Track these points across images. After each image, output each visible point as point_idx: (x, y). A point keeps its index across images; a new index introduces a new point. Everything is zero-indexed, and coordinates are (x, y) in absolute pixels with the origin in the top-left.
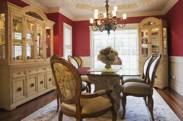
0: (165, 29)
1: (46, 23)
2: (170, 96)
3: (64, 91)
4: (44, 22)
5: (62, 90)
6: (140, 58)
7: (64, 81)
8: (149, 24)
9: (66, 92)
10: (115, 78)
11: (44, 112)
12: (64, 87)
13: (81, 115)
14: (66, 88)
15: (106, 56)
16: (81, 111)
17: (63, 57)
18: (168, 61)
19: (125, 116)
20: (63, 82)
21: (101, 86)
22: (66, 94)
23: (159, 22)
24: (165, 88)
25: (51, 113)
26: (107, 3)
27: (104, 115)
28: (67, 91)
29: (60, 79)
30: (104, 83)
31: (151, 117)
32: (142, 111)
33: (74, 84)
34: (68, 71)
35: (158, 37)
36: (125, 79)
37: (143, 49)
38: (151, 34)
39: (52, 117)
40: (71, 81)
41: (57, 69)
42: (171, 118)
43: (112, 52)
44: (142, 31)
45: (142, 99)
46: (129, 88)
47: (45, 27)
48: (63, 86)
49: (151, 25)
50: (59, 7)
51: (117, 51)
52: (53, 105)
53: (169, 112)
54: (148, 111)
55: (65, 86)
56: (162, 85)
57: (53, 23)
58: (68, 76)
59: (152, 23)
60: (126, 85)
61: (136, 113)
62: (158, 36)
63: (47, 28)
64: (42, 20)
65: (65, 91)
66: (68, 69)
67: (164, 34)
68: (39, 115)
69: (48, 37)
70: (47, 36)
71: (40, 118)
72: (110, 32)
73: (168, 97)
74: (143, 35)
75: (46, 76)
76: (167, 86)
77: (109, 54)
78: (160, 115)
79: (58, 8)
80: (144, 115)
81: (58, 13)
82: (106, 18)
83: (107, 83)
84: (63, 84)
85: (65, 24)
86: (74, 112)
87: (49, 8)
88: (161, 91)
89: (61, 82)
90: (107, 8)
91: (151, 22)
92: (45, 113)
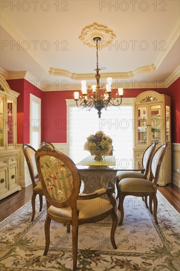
0: (168, 108)
1: (7, 94)
2: (173, 194)
3: (54, 192)
4: (5, 93)
5: (52, 190)
6: (135, 146)
7: (56, 179)
8: (148, 99)
9: (58, 193)
10: (111, 173)
11: (13, 221)
12: (55, 187)
13: (78, 221)
14: (58, 188)
15: (97, 144)
16: (78, 215)
17: (29, 143)
18: (171, 150)
19: (124, 221)
20: (54, 181)
21: (92, 185)
22: (57, 195)
23: (161, 97)
24: (167, 185)
25: (23, 223)
26: (98, 72)
27: (100, 222)
28: (59, 191)
29: (51, 177)
30: (97, 180)
31: (154, 221)
32: (142, 214)
33: (69, 182)
34: (63, 166)
35: (159, 118)
36: (118, 174)
37: (139, 133)
38: (150, 113)
39: (28, 228)
40: (67, 179)
41: (46, 164)
42: (176, 220)
43: (105, 139)
44: (139, 109)
45: (140, 198)
46: (128, 185)
47: (6, 100)
48: (53, 185)
49: (151, 101)
50: (26, 72)
51: (111, 137)
52: (23, 212)
53: (175, 214)
54: (150, 213)
55: (57, 185)
56: (164, 181)
57: (17, 95)
58: (62, 172)
59: (151, 99)
60: (122, 182)
61: (136, 218)
62: (159, 116)
63: (9, 101)
64: (3, 90)
65: (56, 191)
66: (63, 164)
67: (167, 113)
68: (8, 226)
69: (10, 114)
70: (8, 113)
71: (10, 229)
72: (101, 111)
73: (170, 194)
74: (139, 115)
75: (8, 171)
76: (170, 182)
77: (100, 141)
78: (164, 218)
79: (24, 73)
80: (146, 219)
81: (23, 80)
82: (95, 92)
83: (100, 180)
84: (55, 183)
85: (32, 96)
86: (69, 217)
87: (9, 72)
88: (163, 189)
89: (52, 180)
90: (97, 79)
91: (151, 97)
92: (15, 222)
